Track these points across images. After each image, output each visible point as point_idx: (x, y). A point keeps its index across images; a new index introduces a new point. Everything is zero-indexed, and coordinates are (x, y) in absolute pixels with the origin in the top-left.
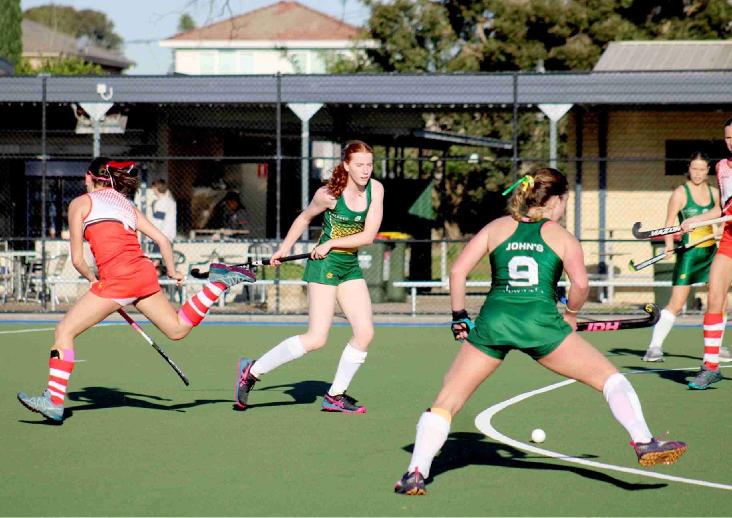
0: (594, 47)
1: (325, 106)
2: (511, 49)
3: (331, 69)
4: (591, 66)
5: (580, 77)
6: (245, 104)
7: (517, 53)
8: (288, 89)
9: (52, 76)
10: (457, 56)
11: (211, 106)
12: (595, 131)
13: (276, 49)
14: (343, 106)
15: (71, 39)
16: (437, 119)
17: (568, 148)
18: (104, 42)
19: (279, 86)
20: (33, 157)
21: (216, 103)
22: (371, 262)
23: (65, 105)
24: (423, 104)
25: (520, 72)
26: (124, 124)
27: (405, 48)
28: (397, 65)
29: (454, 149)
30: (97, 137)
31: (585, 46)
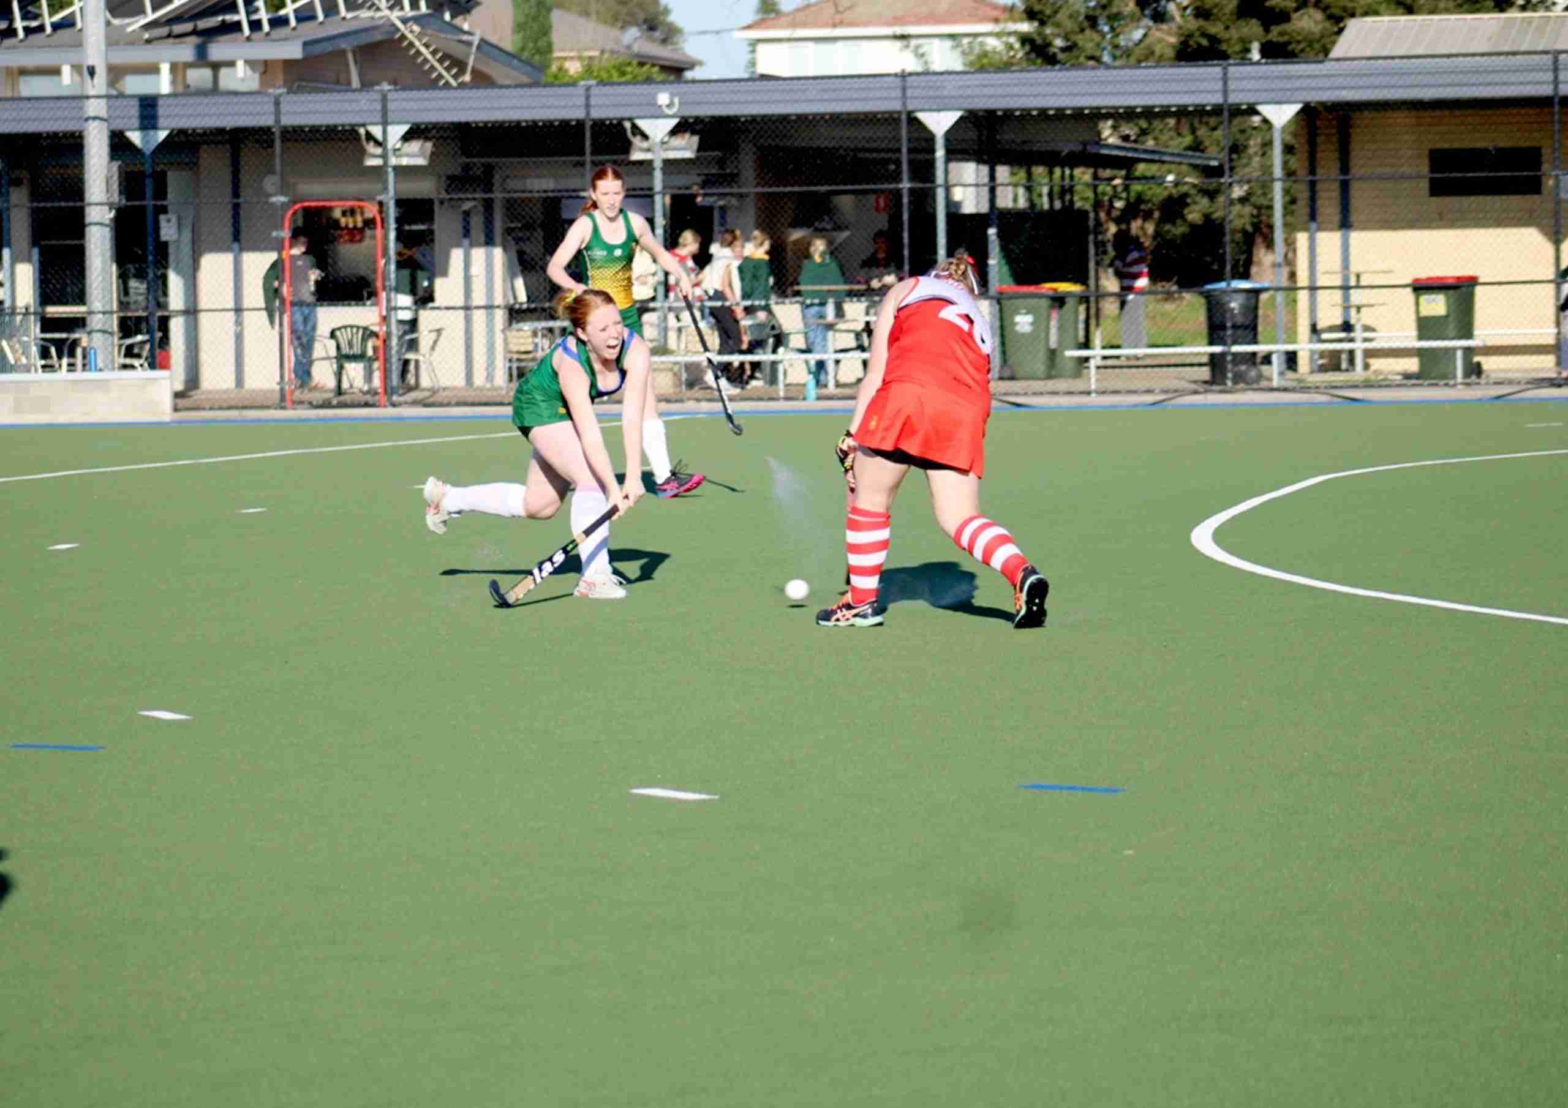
0: (1328, 24)
1: (966, 114)
2: (1215, 29)
3: (972, 64)
4: (1326, 51)
5: (1313, 66)
6: (858, 114)
7: (1224, 35)
8: (916, 93)
9: (598, 84)
10: (1141, 41)
11: (827, 117)
12: (1334, 139)
13: (896, 37)
14: (991, 113)
15: (614, 32)
16: (1115, 128)
17: (1297, 163)
18: (657, 34)
19: (904, 89)
20: (574, 194)
21: (818, 114)
22: (1032, 324)
23: (615, 122)
24: (1098, 108)
25: (1231, 61)
26: (695, 147)
27: (1073, 32)
28: (1061, 56)
29: (1141, 168)
30: (658, 164)
31: (1316, 22)
